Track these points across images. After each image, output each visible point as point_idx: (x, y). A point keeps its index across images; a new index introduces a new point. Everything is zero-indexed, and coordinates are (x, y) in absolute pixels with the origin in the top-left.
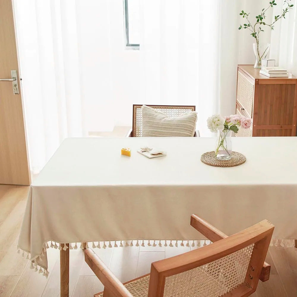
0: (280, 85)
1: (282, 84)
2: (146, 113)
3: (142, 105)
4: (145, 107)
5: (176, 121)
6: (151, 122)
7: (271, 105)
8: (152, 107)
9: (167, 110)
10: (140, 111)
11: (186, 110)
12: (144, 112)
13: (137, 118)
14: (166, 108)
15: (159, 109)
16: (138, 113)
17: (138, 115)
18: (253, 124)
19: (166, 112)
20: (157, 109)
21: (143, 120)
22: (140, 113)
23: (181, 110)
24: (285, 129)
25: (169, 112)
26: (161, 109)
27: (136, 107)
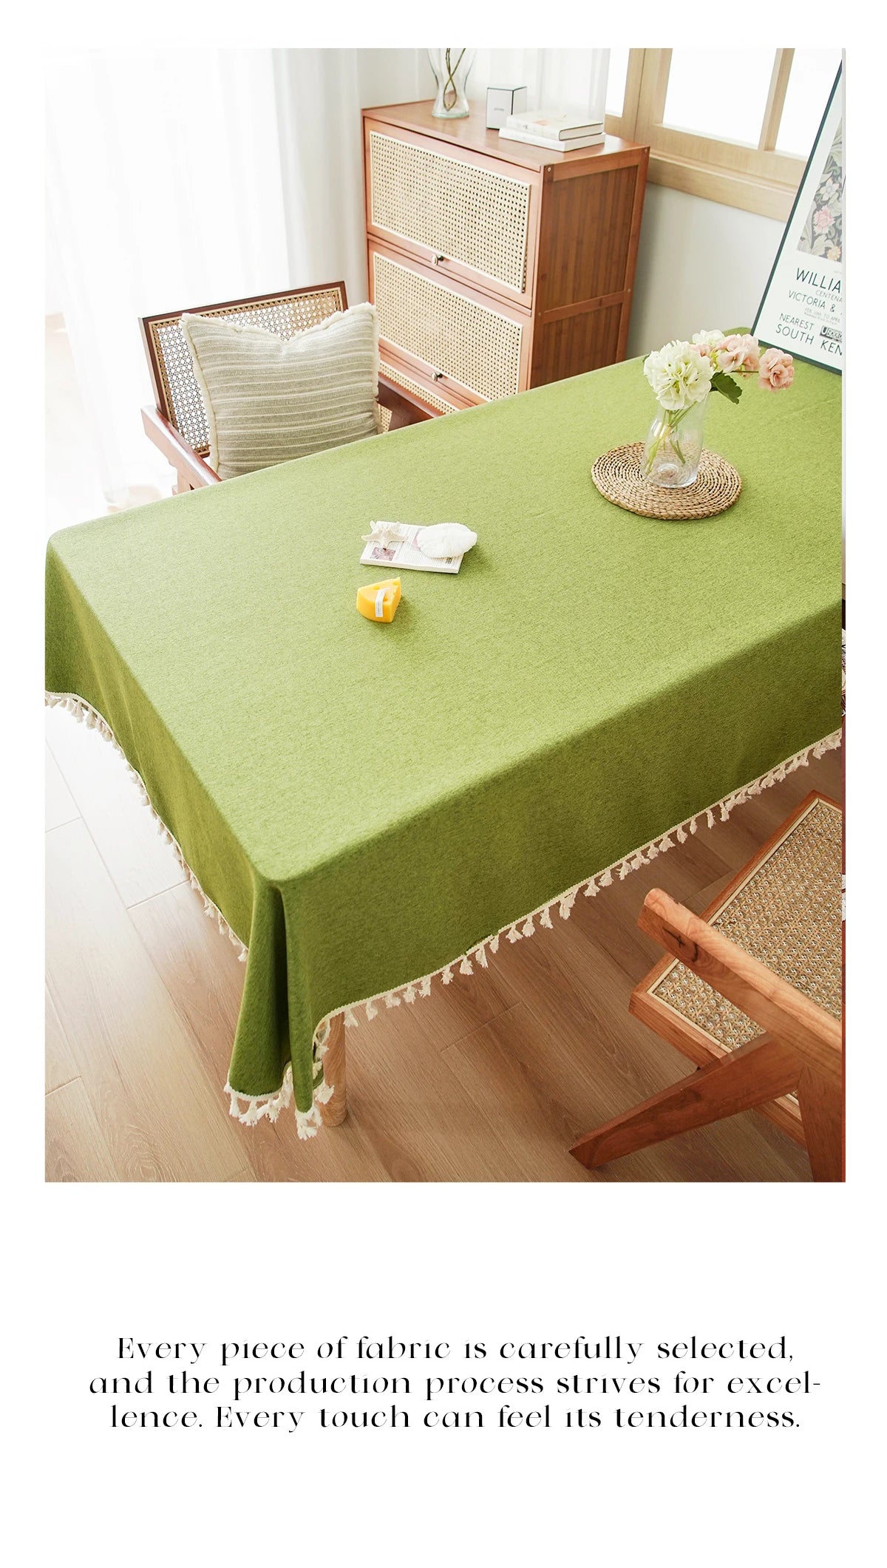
0: (603, 173)
1: (608, 172)
2: (206, 342)
3: (179, 314)
4: (190, 322)
5: (325, 350)
6: (243, 372)
7: (580, 243)
8: (208, 315)
9: (259, 312)
10: (171, 336)
11: (318, 300)
12: (194, 340)
13: (166, 366)
14: (252, 306)
15: (231, 317)
16: (167, 344)
17: (168, 351)
18: (531, 309)
19: (257, 320)
20: (226, 317)
21: (202, 370)
22: (172, 343)
23: (302, 303)
24: (607, 308)
25: (265, 318)
26: (237, 315)
27: (156, 325)
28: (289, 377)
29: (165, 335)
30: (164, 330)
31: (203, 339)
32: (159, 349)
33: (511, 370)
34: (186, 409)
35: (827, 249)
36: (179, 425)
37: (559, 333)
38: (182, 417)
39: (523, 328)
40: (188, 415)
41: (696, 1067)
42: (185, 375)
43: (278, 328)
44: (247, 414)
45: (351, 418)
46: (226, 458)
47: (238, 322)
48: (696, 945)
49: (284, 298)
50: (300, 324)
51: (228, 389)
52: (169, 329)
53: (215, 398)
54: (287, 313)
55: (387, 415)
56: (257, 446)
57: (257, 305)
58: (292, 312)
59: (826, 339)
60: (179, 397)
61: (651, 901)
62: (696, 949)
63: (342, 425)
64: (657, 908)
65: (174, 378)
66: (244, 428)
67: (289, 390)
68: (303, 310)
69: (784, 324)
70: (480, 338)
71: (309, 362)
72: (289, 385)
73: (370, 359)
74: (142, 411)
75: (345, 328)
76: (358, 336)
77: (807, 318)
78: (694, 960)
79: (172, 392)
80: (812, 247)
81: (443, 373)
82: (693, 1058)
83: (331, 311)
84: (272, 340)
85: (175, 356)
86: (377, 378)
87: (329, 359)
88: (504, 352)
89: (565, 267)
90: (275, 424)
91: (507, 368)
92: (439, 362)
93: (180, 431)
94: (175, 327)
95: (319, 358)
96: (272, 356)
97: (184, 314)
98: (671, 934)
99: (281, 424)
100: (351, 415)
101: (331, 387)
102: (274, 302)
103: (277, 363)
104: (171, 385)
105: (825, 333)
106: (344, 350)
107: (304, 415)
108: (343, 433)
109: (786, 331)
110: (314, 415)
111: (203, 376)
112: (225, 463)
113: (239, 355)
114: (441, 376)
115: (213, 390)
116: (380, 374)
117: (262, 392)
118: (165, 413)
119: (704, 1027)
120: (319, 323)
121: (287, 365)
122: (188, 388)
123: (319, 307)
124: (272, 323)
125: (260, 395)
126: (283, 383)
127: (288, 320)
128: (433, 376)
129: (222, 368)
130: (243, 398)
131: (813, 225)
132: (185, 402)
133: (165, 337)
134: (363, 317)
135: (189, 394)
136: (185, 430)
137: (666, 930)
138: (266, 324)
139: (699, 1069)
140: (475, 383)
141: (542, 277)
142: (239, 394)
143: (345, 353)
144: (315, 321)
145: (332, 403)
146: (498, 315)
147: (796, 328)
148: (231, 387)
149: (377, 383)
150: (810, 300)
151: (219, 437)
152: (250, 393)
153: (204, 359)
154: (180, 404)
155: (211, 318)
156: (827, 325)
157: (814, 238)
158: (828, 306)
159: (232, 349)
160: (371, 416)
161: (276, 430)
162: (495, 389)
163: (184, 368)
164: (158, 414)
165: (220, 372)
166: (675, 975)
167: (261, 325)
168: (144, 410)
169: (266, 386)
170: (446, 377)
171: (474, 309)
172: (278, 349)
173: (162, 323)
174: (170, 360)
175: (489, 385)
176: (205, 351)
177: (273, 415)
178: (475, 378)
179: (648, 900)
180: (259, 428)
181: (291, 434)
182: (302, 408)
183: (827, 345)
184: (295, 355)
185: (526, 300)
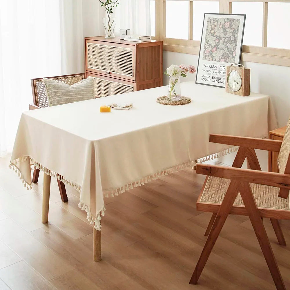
0: (151, 47)
3: (42, 78)
4: (45, 80)
5: (81, 87)
6: (60, 91)
7: (147, 64)
9: (62, 80)
10: (39, 84)
11: (78, 78)
12: (46, 85)
14: (60, 78)
16: (38, 86)
17: (38, 88)
18: (135, 81)
20: (54, 80)
21: (48, 92)
22: (40, 86)
23: (73, 78)
24: (156, 82)
25: (64, 81)
26: (56, 80)
27: (36, 81)
28: (72, 93)
29: (38, 84)
30: (38, 82)
31: (49, 84)
32: (36, 87)
35: (209, 58)
39: (134, 87)
42: (42, 95)
44: (61, 102)
52: (39, 82)
53: (52, 99)
54: (69, 81)
57: (62, 78)
58: (71, 80)
59: (213, 79)
60: (40, 101)
67: (72, 96)
68: (74, 80)
69: (203, 78)
71: (78, 89)
72: (72, 95)
73: (93, 90)
75: (86, 82)
77: (208, 75)
79: (39, 99)
80: (206, 59)
87: (82, 89)
89: (144, 70)
94: (41, 82)
95: (80, 88)
101: (83, 95)
103: (69, 89)
104: (38, 97)
105: (213, 78)
109: (204, 79)
113: (58, 87)
121: (72, 90)
122: (43, 98)
125: (64, 97)
130: (59, 98)
131: (205, 54)
134: (90, 80)
135: (43, 100)
141: (138, 72)
144: (77, 81)
147: (206, 78)
148: (57, 96)
150: (208, 71)
152: (62, 97)
153: (49, 89)
156: (213, 76)
157: (206, 56)
158: (212, 71)
164: (35, 104)
165: (53, 92)
168: (30, 104)
169: (66, 95)
174: (39, 90)
176: (49, 87)
183: (214, 81)
185: (134, 79)
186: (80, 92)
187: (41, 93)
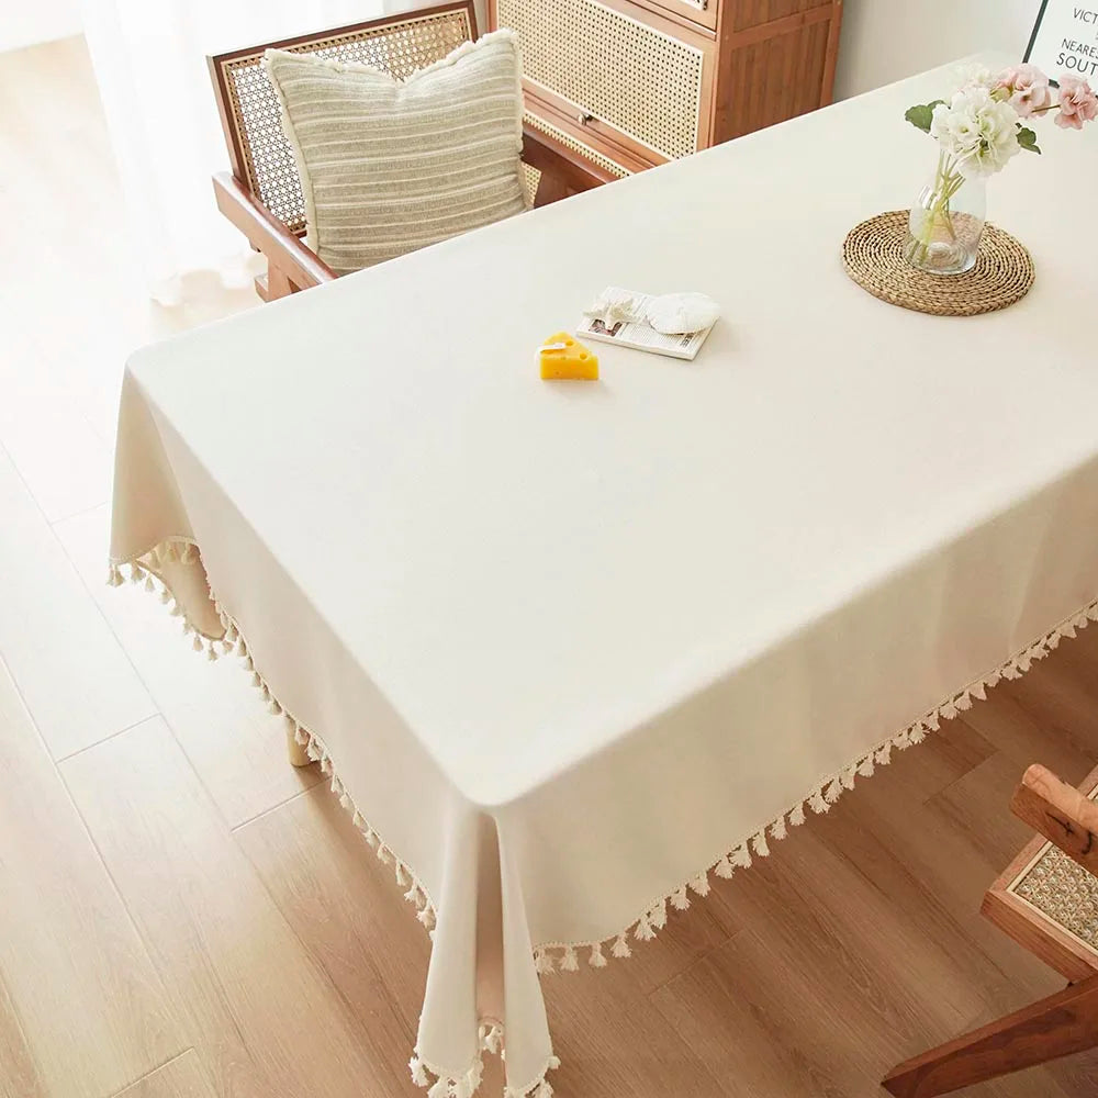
2: (299, 87)
4: (276, 61)
8: (297, 49)
9: (363, 44)
10: (250, 79)
11: (439, 26)
12: (282, 85)
13: (245, 119)
14: (354, 37)
15: (327, 51)
16: (245, 90)
17: (248, 99)
18: (715, 31)
19: (362, 55)
20: (320, 53)
21: (293, 124)
22: (252, 88)
23: (418, 31)
24: (811, 27)
25: (372, 51)
26: (335, 49)
27: (231, 65)
28: (410, 131)
29: (244, 79)
30: (240, 71)
31: (293, 83)
32: (236, 97)
33: (687, 111)
34: (273, 175)
36: (263, 197)
37: (751, 62)
38: (268, 186)
39: (704, 55)
40: (274, 184)
41: (1068, 982)
42: (270, 130)
43: (389, 65)
44: (356, 181)
45: (491, 182)
46: (330, 239)
47: (337, 58)
48: (1090, 834)
49: (395, 24)
50: (416, 58)
51: (330, 149)
52: (248, 70)
53: (312, 162)
54: (399, 44)
55: (532, 176)
56: (371, 224)
57: (361, 35)
58: (406, 43)
60: (262, 160)
61: (1031, 780)
62: (1090, 839)
63: (479, 193)
64: (1040, 789)
65: (256, 134)
66: (353, 200)
67: (411, 149)
68: (420, 40)
69: (1068, 53)
70: (645, 69)
72: (410, 142)
73: (513, 102)
74: (214, 180)
75: (478, 64)
76: (496, 74)
78: (1085, 852)
79: (254, 154)
81: (594, 115)
82: (1065, 972)
83: (456, 39)
84: (386, 82)
85: (257, 106)
86: (520, 128)
88: (678, 87)
90: (393, 194)
91: (682, 108)
92: (588, 100)
93: (265, 205)
94: (255, 68)
95: (447, 104)
96: (386, 104)
97: (267, 50)
98: (1057, 820)
99: (403, 193)
100: (492, 179)
101: (465, 143)
102: (382, 30)
103: (394, 113)
104: (252, 145)
106: (480, 93)
107: (430, 180)
108: (481, 202)
110: (444, 181)
111: (296, 132)
112: (329, 247)
113: (342, 104)
114: (590, 118)
115: (310, 150)
116: (524, 123)
117: (375, 152)
118: (244, 179)
119: (1080, 934)
120: (443, 57)
122: (274, 148)
123: (440, 34)
124: (380, 58)
125: (372, 156)
126: (403, 140)
127: (401, 53)
128: (580, 120)
129: (318, 121)
130: (351, 161)
132: (271, 167)
133: (243, 81)
134: (500, 49)
135: (276, 156)
136: (271, 203)
137: (1048, 815)
138: (373, 60)
139: (1070, 984)
140: (638, 127)
142: (343, 155)
143: (482, 97)
144: (436, 53)
145: (467, 164)
146: (670, 38)
148: (336, 146)
149: (521, 135)
151: (318, 213)
152: (359, 153)
153: (297, 110)
154: (264, 169)
155: (303, 55)
159: (331, 96)
160: (516, 180)
161: (394, 202)
162: (666, 136)
163: (268, 122)
164: (237, 185)
165: (318, 127)
166: (1040, 871)
167: (366, 61)
168: (217, 178)
170: (597, 120)
171: (636, 31)
172: (394, 94)
173: (238, 63)
174: (250, 110)
175: (657, 131)
176: (300, 99)
177: (388, 182)
178: (637, 121)
179: (1027, 779)
180: (373, 199)
181: (415, 206)
182: (428, 172)
184: (417, 101)
185: (710, 18)
186: (451, 125)
187: (261, 124)
